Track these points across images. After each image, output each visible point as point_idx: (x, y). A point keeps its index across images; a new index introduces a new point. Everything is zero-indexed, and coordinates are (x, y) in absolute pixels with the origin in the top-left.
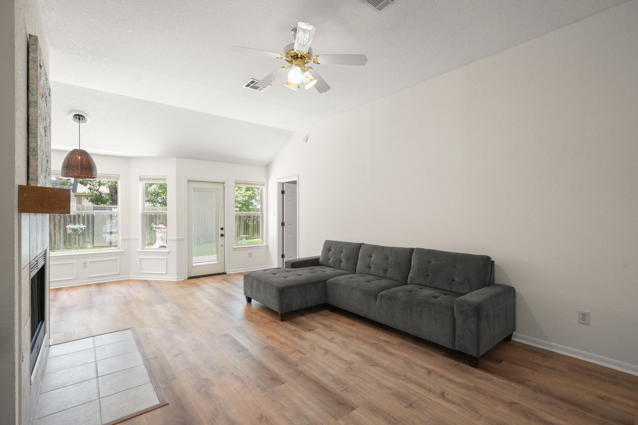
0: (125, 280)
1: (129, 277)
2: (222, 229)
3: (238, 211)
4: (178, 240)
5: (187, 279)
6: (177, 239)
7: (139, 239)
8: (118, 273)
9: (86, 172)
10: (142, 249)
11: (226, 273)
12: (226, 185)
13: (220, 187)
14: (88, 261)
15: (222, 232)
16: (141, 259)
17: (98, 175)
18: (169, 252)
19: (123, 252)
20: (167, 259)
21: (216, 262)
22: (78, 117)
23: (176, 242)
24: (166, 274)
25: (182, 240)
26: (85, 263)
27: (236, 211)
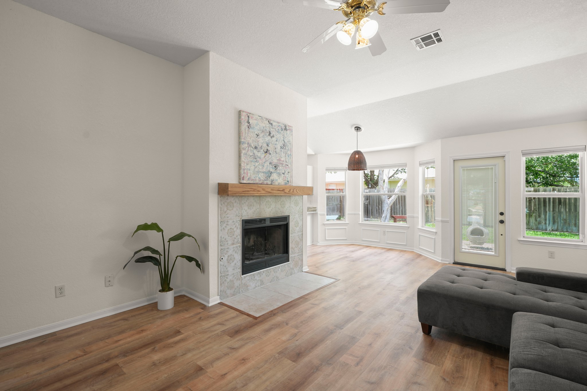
0: (409, 251)
1: (413, 249)
2: (502, 214)
3: (530, 191)
4: (442, 222)
5: (452, 263)
6: (441, 220)
7: (419, 218)
8: (405, 244)
9: (357, 166)
10: (422, 227)
11: (505, 270)
12: (506, 158)
13: (499, 161)
14: (386, 230)
15: (501, 218)
16: (420, 235)
17: (367, 167)
18: (436, 233)
19: (409, 227)
20: (435, 238)
21: (493, 253)
22: (357, 128)
23: (441, 223)
24: (434, 253)
25: (447, 222)
26: (384, 232)
27: (527, 191)
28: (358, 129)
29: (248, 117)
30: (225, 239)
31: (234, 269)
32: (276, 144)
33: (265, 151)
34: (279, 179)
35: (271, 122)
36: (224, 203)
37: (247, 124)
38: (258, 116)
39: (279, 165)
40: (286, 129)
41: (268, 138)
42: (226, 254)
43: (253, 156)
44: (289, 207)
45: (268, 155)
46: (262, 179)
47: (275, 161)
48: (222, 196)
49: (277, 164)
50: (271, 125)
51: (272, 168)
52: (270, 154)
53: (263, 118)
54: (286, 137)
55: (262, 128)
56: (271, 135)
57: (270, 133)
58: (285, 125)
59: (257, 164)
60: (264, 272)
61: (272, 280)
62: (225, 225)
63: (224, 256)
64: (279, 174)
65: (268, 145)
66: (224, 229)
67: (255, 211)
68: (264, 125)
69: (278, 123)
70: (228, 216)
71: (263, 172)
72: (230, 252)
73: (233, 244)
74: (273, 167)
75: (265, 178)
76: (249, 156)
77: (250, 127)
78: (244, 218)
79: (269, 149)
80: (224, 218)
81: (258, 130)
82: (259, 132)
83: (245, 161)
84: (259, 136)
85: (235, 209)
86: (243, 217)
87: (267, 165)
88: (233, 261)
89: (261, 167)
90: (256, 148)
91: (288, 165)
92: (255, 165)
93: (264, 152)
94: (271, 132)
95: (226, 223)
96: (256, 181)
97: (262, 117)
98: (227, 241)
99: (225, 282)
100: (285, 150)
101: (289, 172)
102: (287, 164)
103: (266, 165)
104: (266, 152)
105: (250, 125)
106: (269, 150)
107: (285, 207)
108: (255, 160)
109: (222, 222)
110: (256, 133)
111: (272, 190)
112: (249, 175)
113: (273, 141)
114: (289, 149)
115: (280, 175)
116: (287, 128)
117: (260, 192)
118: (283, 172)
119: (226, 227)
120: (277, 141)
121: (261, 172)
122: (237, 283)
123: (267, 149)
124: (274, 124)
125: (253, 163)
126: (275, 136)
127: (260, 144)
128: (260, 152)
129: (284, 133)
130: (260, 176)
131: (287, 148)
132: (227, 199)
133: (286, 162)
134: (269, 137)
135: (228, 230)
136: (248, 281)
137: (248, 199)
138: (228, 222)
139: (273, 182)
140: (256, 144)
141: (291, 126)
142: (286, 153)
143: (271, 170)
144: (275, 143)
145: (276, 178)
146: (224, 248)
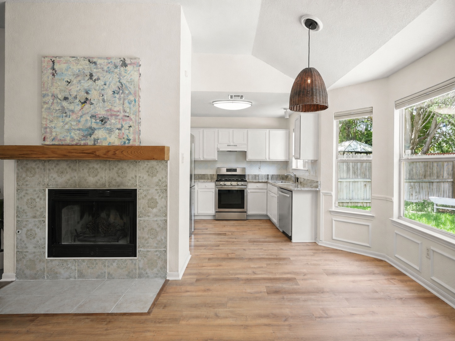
28: (311, 24)
29: (53, 62)
30: (24, 210)
31: (35, 247)
32: (103, 90)
33: (83, 101)
34: (110, 137)
35: (95, 60)
36: (22, 168)
37: (51, 71)
38: (70, 57)
39: (110, 117)
40: (124, 64)
41: (87, 84)
42: (24, 227)
43: (60, 111)
44: (134, 177)
45: (87, 106)
46: (76, 138)
47: (102, 113)
48: (19, 160)
49: (105, 116)
50: (94, 64)
51: (95, 123)
52: (92, 104)
53: (79, 58)
54: (125, 76)
55: (77, 71)
56: (94, 78)
57: (91, 75)
58: (122, 59)
59: (67, 119)
60: (83, 261)
61: (99, 276)
62: (23, 193)
63: (21, 229)
64: (110, 131)
65: (87, 93)
66: (21, 198)
67: (69, 180)
68: (81, 67)
69: (107, 58)
70: (27, 183)
71: (79, 130)
72: (30, 226)
73: (35, 217)
74: (98, 121)
75: (81, 137)
76: (54, 111)
77: (55, 74)
78: (52, 187)
79: (89, 97)
80: (21, 186)
81: (70, 75)
82: (72, 78)
83: (48, 118)
84: (70, 83)
85: (37, 176)
86: (49, 186)
87: (87, 120)
88: (34, 238)
89: (75, 123)
90: (66, 99)
91: (128, 117)
92: (64, 121)
93: (80, 103)
94: (93, 74)
95: (24, 192)
96: (66, 142)
97: (76, 57)
98: (26, 213)
99: (23, 260)
100: (122, 95)
101: (129, 127)
102: (127, 115)
103: (83, 120)
104: (85, 102)
105: (56, 71)
106: (89, 99)
107: (126, 177)
108: (64, 115)
109: (19, 189)
110: (66, 79)
111: (69, 152)
112: (54, 134)
113: (98, 85)
114: (132, 92)
115: (112, 131)
116: (128, 62)
117: (47, 156)
118: (119, 126)
119: (24, 196)
120: (105, 84)
121: (75, 130)
122: (40, 266)
123: (86, 98)
124: (99, 62)
125: (60, 119)
126: (101, 78)
127: (74, 94)
128: (72, 104)
129: (119, 71)
130: (72, 134)
131: (127, 92)
132: (27, 164)
133: (125, 111)
134: (91, 82)
135: (28, 200)
136: (58, 267)
137: (57, 164)
138: (27, 190)
139: (97, 142)
140: (66, 94)
141: (135, 58)
142: (124, 100)
143: (94, 125)
144: (102, 88)
145: (104, 136)
146: (22, 220)
